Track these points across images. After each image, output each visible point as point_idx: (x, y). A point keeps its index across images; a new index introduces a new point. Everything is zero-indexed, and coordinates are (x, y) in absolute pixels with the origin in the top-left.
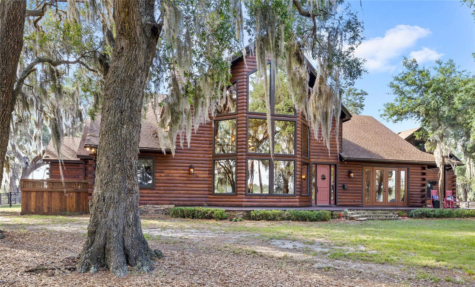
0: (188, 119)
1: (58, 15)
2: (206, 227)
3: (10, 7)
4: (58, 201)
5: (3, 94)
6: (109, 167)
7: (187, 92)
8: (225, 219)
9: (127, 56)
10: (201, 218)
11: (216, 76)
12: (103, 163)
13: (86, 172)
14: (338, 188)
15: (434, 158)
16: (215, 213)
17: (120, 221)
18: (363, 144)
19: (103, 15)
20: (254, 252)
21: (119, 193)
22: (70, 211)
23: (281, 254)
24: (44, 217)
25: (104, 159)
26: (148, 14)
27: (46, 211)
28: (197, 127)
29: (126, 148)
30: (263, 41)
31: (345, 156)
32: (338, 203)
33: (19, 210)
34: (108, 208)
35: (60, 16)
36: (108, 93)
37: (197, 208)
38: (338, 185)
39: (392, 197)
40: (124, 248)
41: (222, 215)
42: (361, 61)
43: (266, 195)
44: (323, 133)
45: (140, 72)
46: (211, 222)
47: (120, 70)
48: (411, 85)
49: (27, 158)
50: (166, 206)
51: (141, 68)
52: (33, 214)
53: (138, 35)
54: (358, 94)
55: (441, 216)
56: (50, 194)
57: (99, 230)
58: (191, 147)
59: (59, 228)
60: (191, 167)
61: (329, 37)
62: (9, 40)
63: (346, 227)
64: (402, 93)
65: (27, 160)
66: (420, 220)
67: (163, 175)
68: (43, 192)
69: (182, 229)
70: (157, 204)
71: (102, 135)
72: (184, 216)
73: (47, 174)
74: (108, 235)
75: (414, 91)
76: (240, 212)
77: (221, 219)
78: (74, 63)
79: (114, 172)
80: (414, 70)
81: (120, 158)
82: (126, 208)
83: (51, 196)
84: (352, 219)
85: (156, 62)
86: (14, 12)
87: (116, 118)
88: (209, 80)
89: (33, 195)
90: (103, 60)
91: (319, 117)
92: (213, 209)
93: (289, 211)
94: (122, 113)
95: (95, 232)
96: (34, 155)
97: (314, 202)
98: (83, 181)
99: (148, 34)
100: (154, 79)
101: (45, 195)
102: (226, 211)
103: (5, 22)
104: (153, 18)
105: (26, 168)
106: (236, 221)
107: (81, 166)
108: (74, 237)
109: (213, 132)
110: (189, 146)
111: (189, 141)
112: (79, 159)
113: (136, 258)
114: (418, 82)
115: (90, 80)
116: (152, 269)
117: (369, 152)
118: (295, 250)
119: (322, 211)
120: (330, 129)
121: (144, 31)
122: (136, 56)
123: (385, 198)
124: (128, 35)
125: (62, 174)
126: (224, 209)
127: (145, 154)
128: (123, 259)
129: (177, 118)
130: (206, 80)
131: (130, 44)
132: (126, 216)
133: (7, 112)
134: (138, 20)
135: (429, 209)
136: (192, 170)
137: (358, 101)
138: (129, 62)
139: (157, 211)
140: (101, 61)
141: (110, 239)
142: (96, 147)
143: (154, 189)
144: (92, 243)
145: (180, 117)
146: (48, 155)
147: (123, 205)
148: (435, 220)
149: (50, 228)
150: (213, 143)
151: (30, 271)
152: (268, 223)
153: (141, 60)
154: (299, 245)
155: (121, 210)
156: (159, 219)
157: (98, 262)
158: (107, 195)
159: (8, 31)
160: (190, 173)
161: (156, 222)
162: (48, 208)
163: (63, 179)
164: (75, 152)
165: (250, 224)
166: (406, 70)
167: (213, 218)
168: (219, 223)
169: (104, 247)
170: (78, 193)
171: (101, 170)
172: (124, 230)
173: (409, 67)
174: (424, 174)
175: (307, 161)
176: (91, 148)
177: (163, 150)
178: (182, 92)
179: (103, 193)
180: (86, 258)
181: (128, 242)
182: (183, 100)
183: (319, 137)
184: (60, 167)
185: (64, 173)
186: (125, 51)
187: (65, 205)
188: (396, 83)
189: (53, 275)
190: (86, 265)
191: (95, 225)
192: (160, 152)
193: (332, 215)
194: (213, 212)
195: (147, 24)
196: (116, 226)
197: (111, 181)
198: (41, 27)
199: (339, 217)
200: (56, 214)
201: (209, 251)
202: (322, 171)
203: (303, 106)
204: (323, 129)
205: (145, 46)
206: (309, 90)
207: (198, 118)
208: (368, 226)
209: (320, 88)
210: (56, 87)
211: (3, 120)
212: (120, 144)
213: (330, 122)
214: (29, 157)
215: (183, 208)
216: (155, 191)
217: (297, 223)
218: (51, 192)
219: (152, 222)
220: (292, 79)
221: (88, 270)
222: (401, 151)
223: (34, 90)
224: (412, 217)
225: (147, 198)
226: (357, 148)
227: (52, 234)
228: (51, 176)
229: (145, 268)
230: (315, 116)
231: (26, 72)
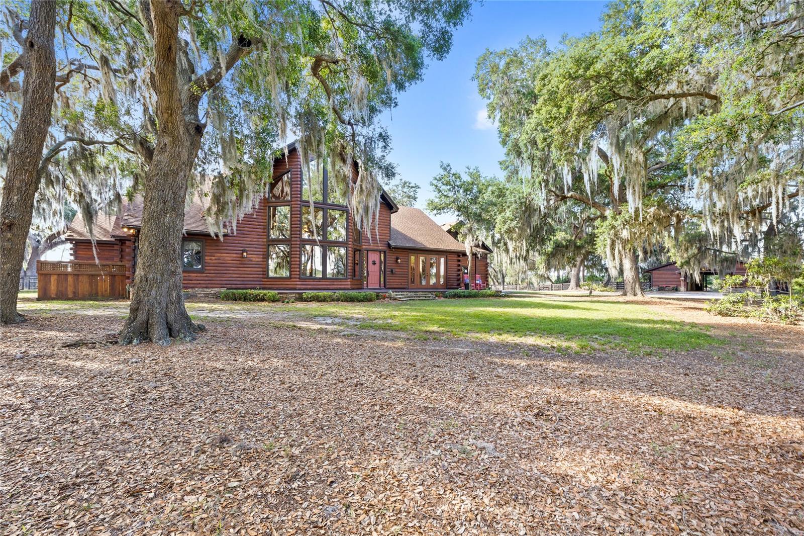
0: (233, 209)
1: (86, 82)
2: (257, 308)
3: (36, 86)
4: (87, 285)
5: (26, 173)
6: (152, 251)
7: (232, 184)
8: (278, 301)
9: (170, 152)
10: (254, 301)
11: (259, 173)
12: (145, 248)
13: (123, 253)
14: (387, 273)
15: (464, 248)
16: (268, 295)
17: (162, 299)
18: (409, 234)
19: (144, 98)
20: (295, 326)
21: (163, 275)
22: (103, 296)
23: (319, 327)
24: (70, 302)
25: (147, 244)
26: (192, 113)
27: (71, 296)
28: (242, 216)
29: (169, 235)
30: (307, 142)
31: (392, 243)
32: (387, 286)
33: (35, 295)
34: (151, 287)
35: (89, 83)
36: (151, 184)
37: (249, 291)
38: (387, 270)
39: (433, 281)
40: (167, 323)
41: (274, 297)
42: (395, 165)
43: (320, 278)
44: (365, 224)
45: (183, 166)
46: (263, 304)
47: (163, 165)
48: (446, 185)
49: (39, 235)
50: (217, 290)
51: (184, 163)
52: (53, 299)
53: (181, 134)
54: (412, 187)
55: (469, 296)
56: (76, 277)
57: (141, 307)
58: (238, 234)
59: (91, 313)
60: (244, 251)
61: (365, 144)
62: (34, 118)
63: (387, 306)
64: (440, 191)
65: (39, 238)
66: (453, 299)
67: (213, 258)
68: (67, 275)
69: (232, 311)
70: (206, 288)
71: (145, 222)
72: (235, 299)
73: (71, 255)
74: (151, 311)
75: (449, 190)
76: (292, 295)
77: (273, 301)
78: (111, 143)
79: (157, 255)
80: (449, 173)
81: (163, 243)
82: (169, 287)
83: (78, 279)
84: (395, 299)
85: (200, 154)
86: (40, 91)
87: (159, 208)
88: (253, 176)
89: (53, 279)
90: (143, 143)
91: (361, 211)
92: (265, 292)
93: (338, 293)
94: (165, 203)
95: (138, 309)
96: (48, 233)
97: (365, 285)
98: (120, 263)
99: (192, 132)
100: (200, 169)
101: (70, 278)
102: (279, 293)
103: (29, 99)
104: (197, 115)
105: (38, 247)
106: (288, 302)
107: (116, 247)
108: (111, 320)
109: (267, 218)
110: (235, 233)
111: (235, 228)
112: (113, 239)
113: (179, 331)
114: (452, 183)
115: (129, 160)
116: (194, 339)
117: (414, 241)
118: (333, 324)
119: (368, 292)
120: (370, 221)
121: (188, 130)
122: (179, 153)
123: (428, 282)
124: (171, 133)
125: (95, 256)
126: (277, 292)
127: (192, 236)
128: (166, 332)
129: (223, 208)
130: (250, 176)
131: (174, 142)
132: (169, 294)
133: (31, 192)
134: (181, 121)
135: (459, 291)
136: (245, 254)
137: (412, 194)
138: (172, 157)
139: (207, 295)
140: (141, 144)
141: (153, 314)
142: (135, 228)
143: (203, 273)
144: (135, 319)
145: (226, 206)
146: (72, 234)
147: (166, 285)
148: (464, 300)
149: (79, 313)
150: (267, 229)
151: (68, 346)
152: (319, 304)
153: (185, 156)
154: (337, 320)
155: (164, 289)
156: (209, 302)
157: (140, 335)
158: (150, 276)
159: (33, 110)
160: (243, 257)
161: (206, 305)
162: (74, 293)
163: (97, 261)
164: (108, 232)
165: (300, 305)
166: (443, 172)
167: (266, 300)
168: (271, 304)
169: (147, 323)
170: (113, 276)
171: (143, 253)
172: (167, 307)
173: (445, 169)
174: (459, 261)
175: (358, 248)
176: (129, 229)
177: (213, 235)
178: (227, 185)
179: (145, 275)
180: (128, 332)
181: (171, 317)
182: (228, 192)
183: (361, 228)
184: (94, 248)
185: (98, 254)
186: (168, 148)
187: (97, 290)
188: (435, 182)
189: (94, 348)
190: (128, 339)
191: (138, 303)
192: (208, 235)
193: (378, 296)
194: (265, 295)
195: (191, 123)
196: (159, 304)
197: (154, 263)
198: (65, 92)
199: (384, 298)
200: (84, 299)
201: (253, 326)
202: (373, 257)
203: (346, 200)
204: (365, 221)
205: (188, 144)
206: (352, 187)
207: (242, 209)
208: (407, 305)
209: (361, 185)
210: (87, 166)
211: (25, 199)
212: (163, 231)
213: (370, 215)
214: (41, 234)
215: (235, 291)
216: (204, 275)
217: (345, 303)
218: (78, 275)
219: (201, 305)
220: (336, 176)
221: (130, 342)
222: (441, 240)
223: (60, 167)
224: (446, 297)
225: (196, 282)
226: (404, 237)
227: (84, 318)
228: (76, 258)
229: (188, 339)
230: (357, 209)
231: (53, 151)
